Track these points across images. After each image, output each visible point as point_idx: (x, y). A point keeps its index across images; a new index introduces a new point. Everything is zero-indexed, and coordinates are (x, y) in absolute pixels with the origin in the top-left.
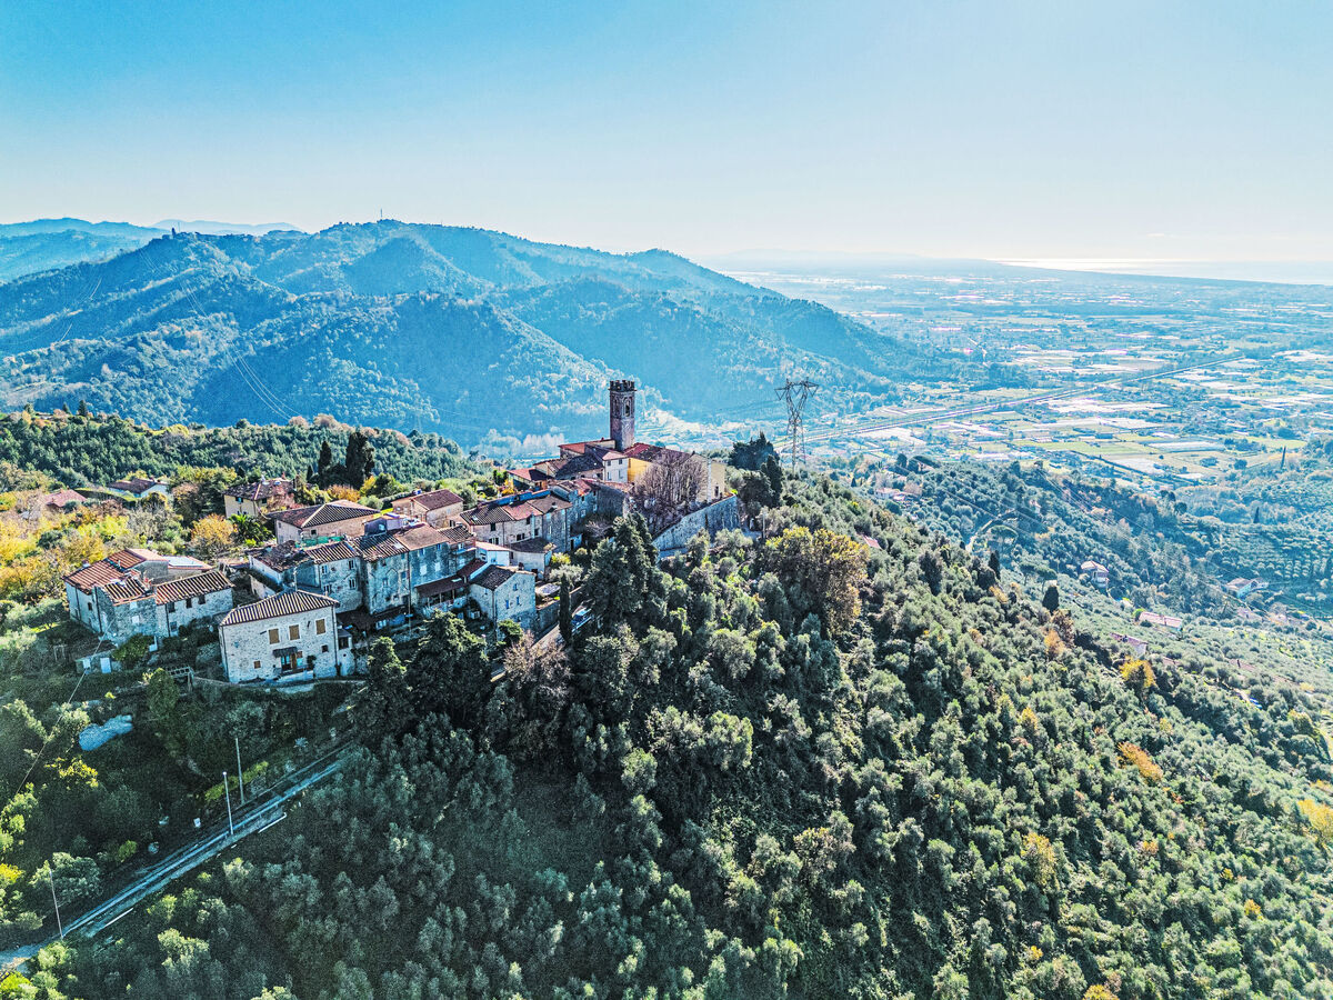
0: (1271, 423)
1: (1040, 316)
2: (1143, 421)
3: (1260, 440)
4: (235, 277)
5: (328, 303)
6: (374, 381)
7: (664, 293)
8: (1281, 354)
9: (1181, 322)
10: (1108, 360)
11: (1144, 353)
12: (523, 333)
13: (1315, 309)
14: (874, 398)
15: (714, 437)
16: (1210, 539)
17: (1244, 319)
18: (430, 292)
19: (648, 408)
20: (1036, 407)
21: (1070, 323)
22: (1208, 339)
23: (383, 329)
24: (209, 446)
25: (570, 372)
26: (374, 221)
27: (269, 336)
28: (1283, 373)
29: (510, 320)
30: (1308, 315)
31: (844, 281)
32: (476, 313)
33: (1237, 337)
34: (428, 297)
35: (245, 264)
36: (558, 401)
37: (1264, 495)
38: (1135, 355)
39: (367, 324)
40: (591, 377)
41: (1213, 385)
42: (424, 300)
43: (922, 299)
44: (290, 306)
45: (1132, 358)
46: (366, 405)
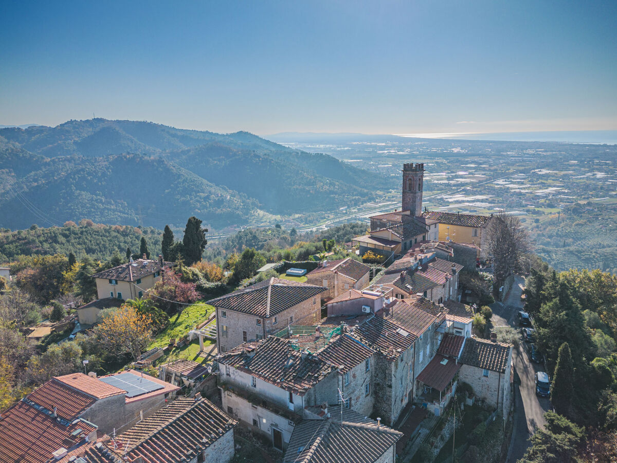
0: (542, 201)
1: (425, 158)
2: (487, 203)
3: (540, 209)
4: (12, 150)
5: (69, 161)
6: (101, 202)
7: (254, 151)
8: (533, 171)
9: (487, 159)
10: (462, 177)
11: (476, 173)
12: (182, 173)
13: (540, 151)
14: (362, 199)
15: (289, 221)
16: (550, 256)
17: (512, 157)
18: (129, 153)
19: (253, 209)
20: (438, 199)
21: (439, 161)
22: (500, 166)
23: (104, 174)
24: (15, 242)
25: (210, 192)
26: (90, 119)
27: (35, 181)
28: (538, 179)
29: (174, 167)
30: (538, 154)
31: (331, 146)
32: (155, 163)
33: (513, 165)
34: (128, 156)
35: (17, 143)
36: (205, 207)
37: (557, 234)
38: (473, 174)
39: (95, 172)
40: (221, 194)
41: (511, 186)
42: (126, 157)
43: (369, 153)
44: (47, 164)
45: (471, 176)
46: (98, 215)
